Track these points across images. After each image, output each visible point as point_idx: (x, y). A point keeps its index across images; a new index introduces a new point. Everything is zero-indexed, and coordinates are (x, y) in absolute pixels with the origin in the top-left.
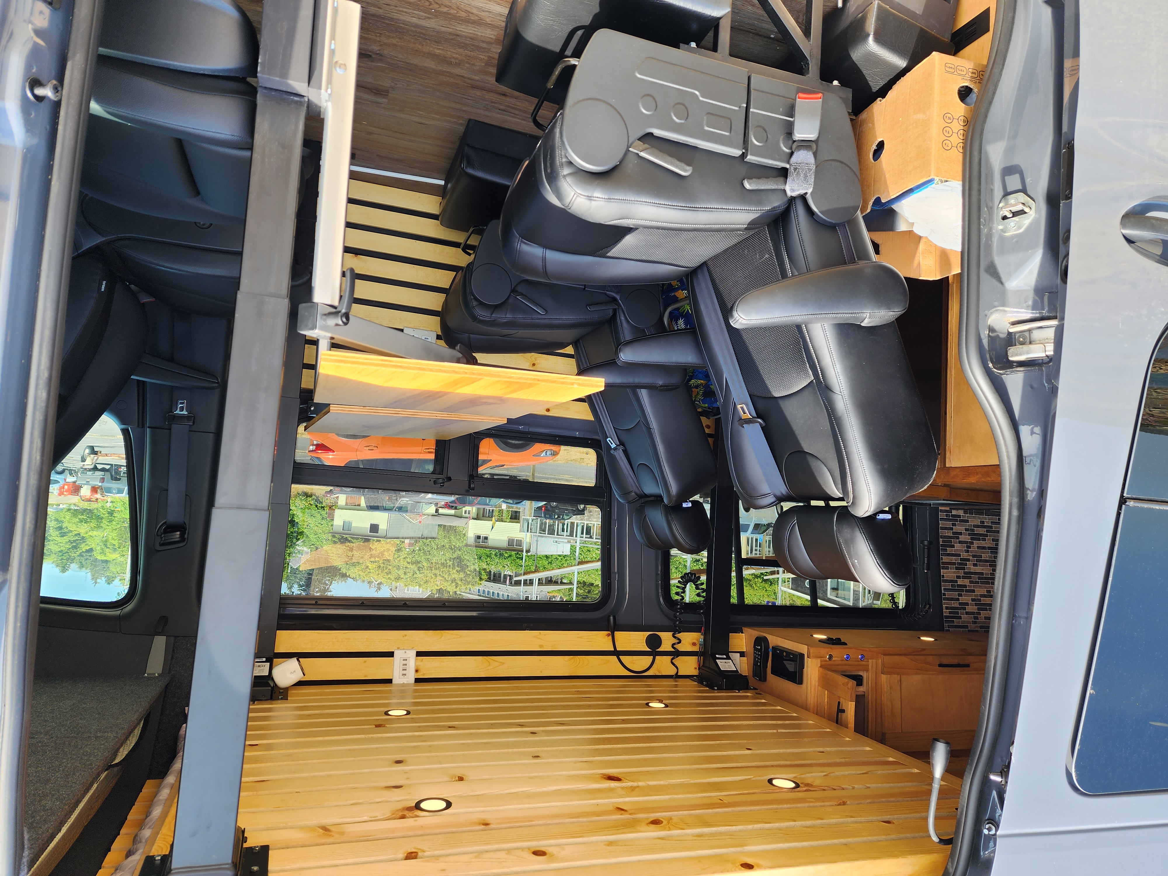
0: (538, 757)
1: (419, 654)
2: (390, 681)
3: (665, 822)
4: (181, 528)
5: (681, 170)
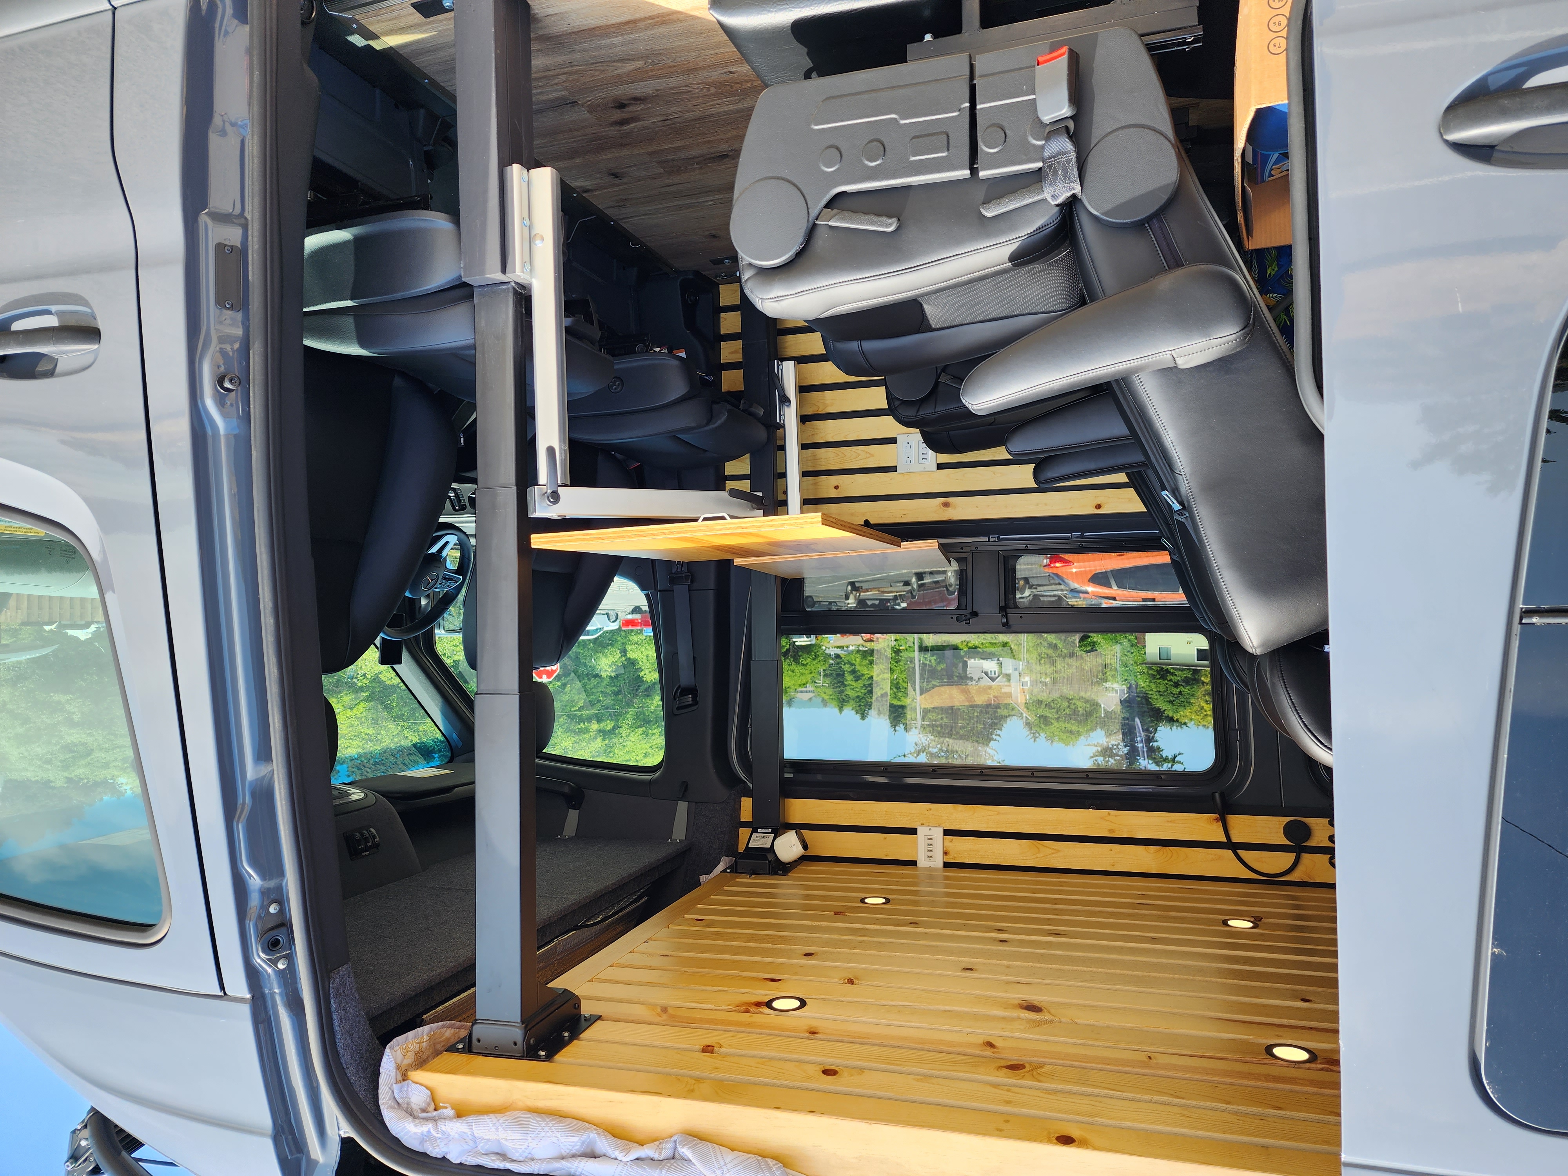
0: (971, 969)
1: (947, 833)
2: (914, 863)
3: (1028, 1068)
4: (692, 690)
5: (879, 226)
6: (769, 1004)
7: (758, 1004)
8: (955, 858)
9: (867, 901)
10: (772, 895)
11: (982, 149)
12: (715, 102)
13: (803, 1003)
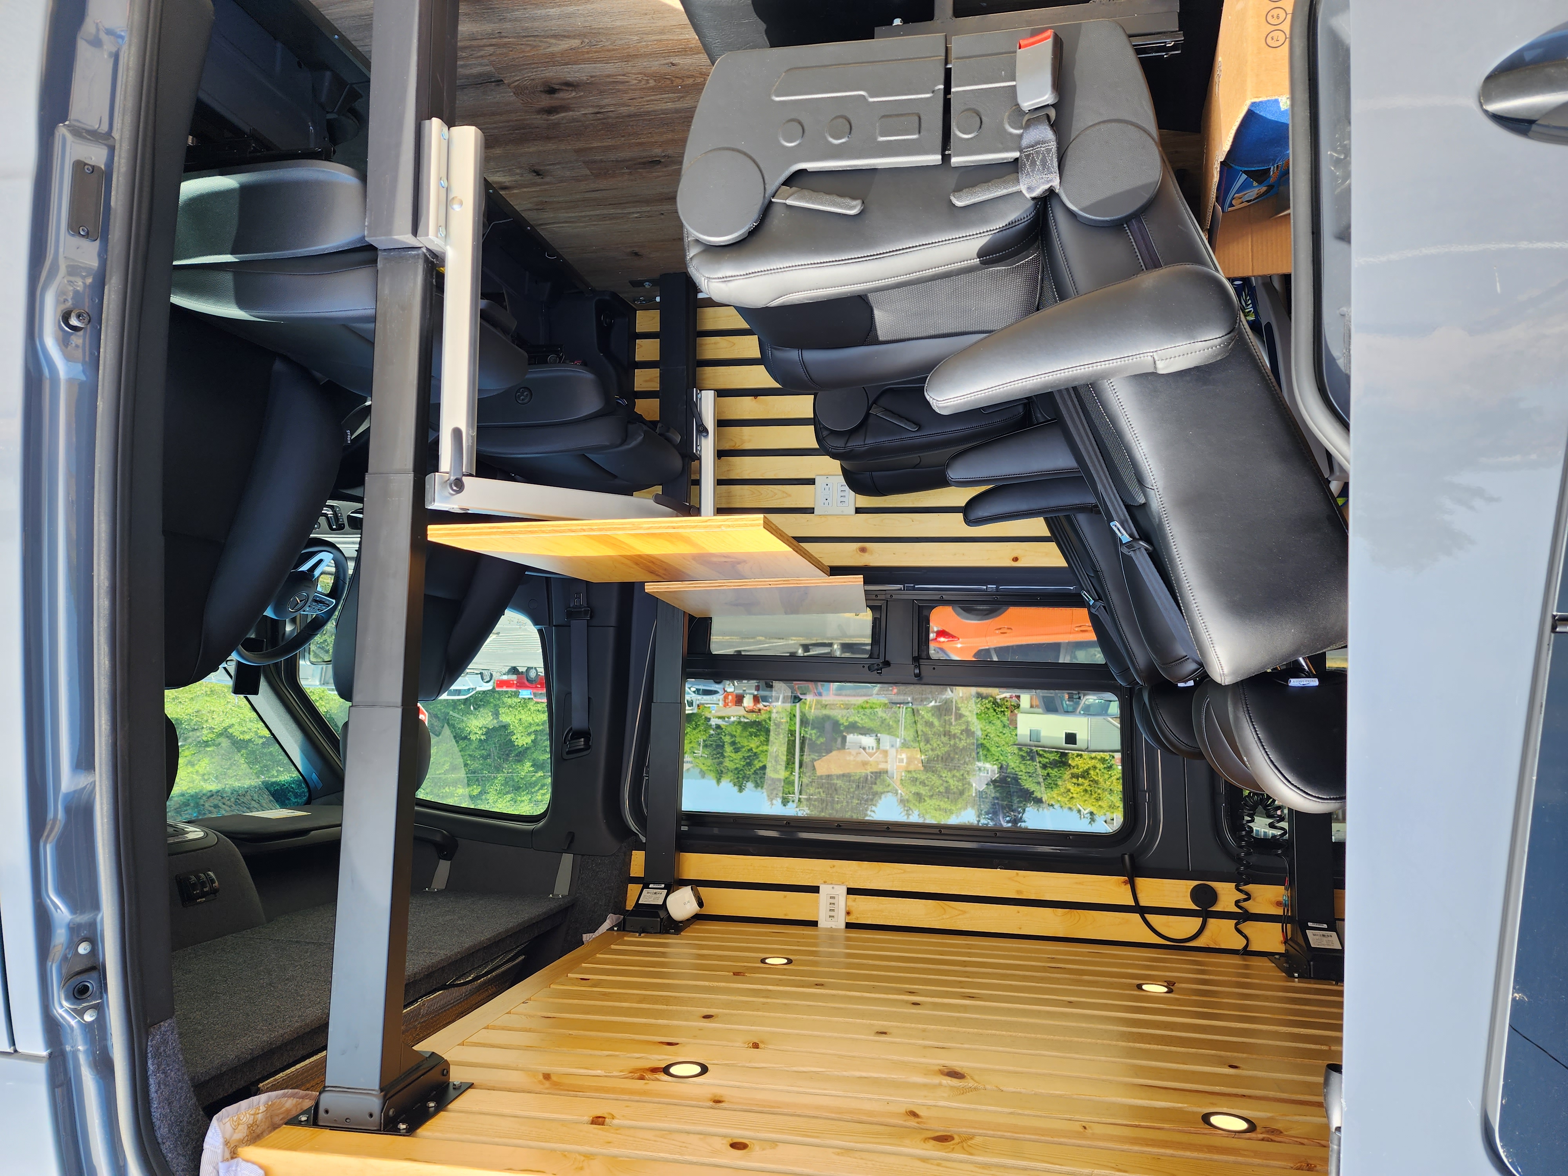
0: (885, 1033)
1: (851, 891)
2: (814, 924)
3: (956, 1141)
4: (583, 732)
5: (841, 207)
6: (666, 1070)
7: (654, 1070)
8: (857, 919)
9: (767, 961)
10: (663, 955)
11: (955, 135)
12: (653, 98)
13: (704, 1069)
